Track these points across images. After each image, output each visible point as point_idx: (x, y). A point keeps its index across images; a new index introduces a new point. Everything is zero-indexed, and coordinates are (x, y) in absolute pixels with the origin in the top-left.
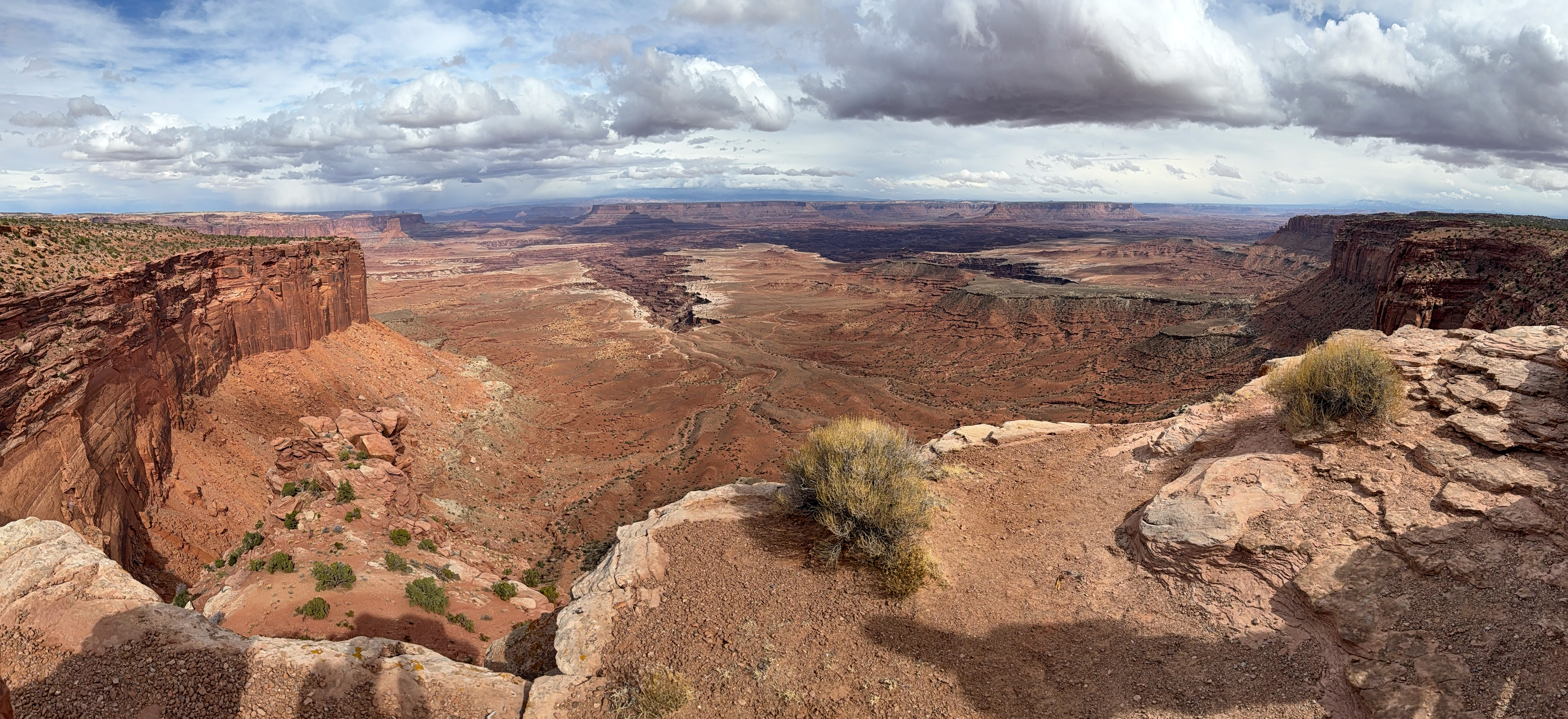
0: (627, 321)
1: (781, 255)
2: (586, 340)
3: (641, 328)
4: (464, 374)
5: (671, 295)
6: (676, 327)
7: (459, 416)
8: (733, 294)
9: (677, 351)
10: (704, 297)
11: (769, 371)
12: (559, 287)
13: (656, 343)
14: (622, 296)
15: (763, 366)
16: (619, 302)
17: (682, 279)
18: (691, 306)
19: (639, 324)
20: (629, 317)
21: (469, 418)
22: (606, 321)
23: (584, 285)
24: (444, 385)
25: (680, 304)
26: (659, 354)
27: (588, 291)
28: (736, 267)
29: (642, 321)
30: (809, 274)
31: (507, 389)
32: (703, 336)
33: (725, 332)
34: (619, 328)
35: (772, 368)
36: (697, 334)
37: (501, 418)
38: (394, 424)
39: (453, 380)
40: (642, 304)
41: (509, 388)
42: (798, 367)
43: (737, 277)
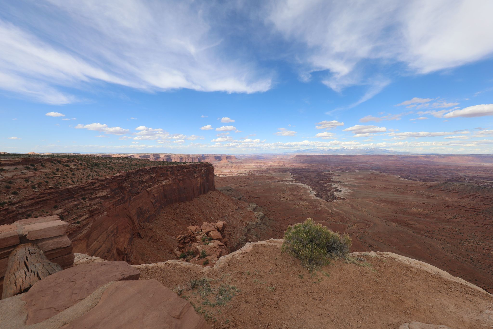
0: (307, 195)
1: (378, 175)
2: (291, 200)
3: (313, 198)
4: (248, 209)
5: (325, 187)
6: (327, 200)
7: (246, 224)
8: (352, 189)
9: (327, 209)
10: (340, 189)
11: (369, 223)
12: (282, 181)
13: (318, 204)
14: (306, 186)
15: (367, 221)
16: (305, 188)
17: (329, 181)
18: (333, 192)
19: (312, 197)
20: (308, 194)
21: (249, 225)
22: (299, 194)
23: (291, 181)
24: (241, 213)
25: (329, 191)
26: (319, 209)
27: (293, 183)
28: (355, 179)
29: (313, 195)
30: (393, 184)
31: (262, 215)
32: (338, 204)
33: (348, 204)
34: (304, 197)
35: (370, 222)
36: (336, 203)
37: (260, 225)
38: (222, 226)
39: (244, 211)
40: (313, 190)
41: (263, 215)
42: (385, 224)
43: (355, 183)
